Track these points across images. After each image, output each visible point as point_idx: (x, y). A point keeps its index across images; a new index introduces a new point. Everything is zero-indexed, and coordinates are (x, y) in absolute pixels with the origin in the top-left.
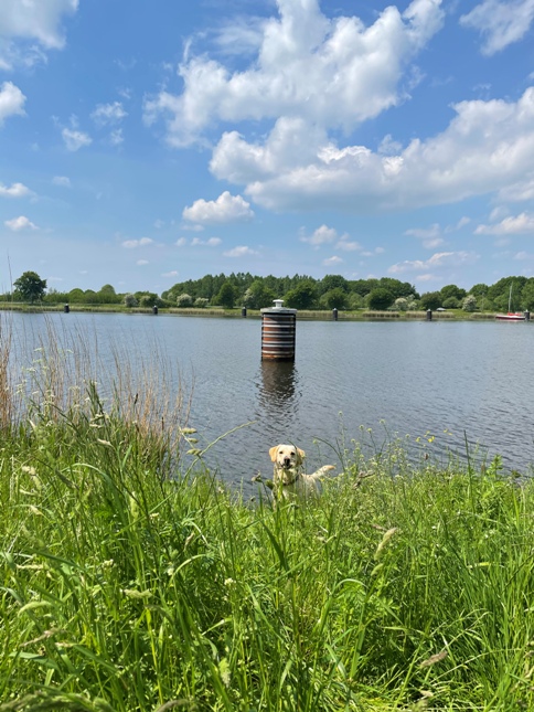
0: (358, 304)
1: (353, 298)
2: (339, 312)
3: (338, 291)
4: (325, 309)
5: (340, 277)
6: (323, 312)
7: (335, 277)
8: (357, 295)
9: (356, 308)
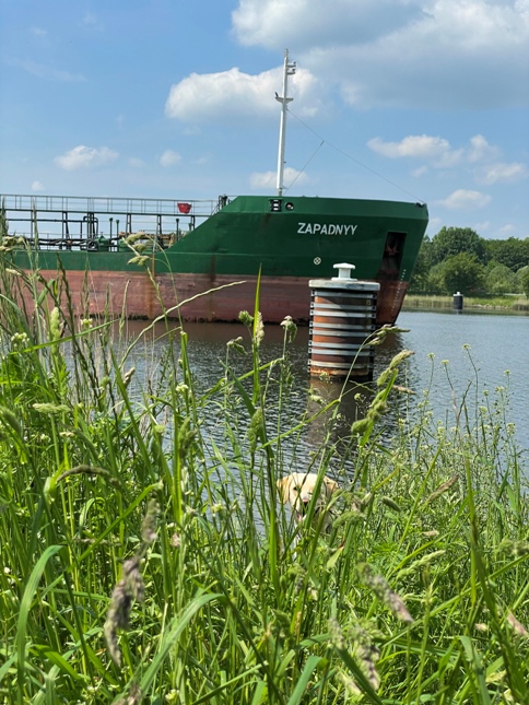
0: (505, 284)
1: (495, 275)
2: (466, 300)
3: (465, 260)
4: (438, 293)
5: (471, 233)
6: (434, 298)
7: (459, 231)
8: (504, 269)
9: (501, 293)
